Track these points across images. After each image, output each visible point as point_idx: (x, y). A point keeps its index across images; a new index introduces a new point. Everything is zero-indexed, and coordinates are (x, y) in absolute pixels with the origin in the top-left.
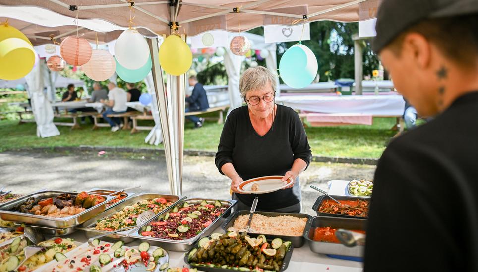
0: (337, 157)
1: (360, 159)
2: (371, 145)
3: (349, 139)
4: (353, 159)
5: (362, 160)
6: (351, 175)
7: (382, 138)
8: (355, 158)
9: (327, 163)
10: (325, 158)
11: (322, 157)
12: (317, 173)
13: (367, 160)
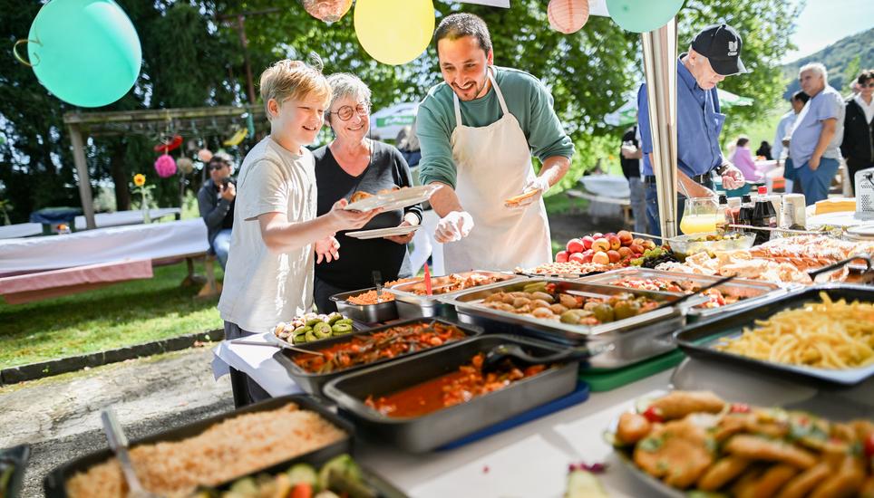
0: (103, 350)
1: (156, 343)
2: (163, 315)
3: (110, 316)
4: (141, 347)
5: (160, 344)
6: (150, 378)
7: (176, 300)
8: (144, 344)
9: (81, 372)
10: (73, 359)
11: (65, 361)
12: (65, 394)
13: (169, 341)
